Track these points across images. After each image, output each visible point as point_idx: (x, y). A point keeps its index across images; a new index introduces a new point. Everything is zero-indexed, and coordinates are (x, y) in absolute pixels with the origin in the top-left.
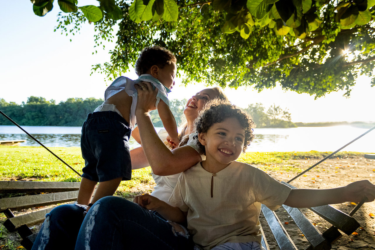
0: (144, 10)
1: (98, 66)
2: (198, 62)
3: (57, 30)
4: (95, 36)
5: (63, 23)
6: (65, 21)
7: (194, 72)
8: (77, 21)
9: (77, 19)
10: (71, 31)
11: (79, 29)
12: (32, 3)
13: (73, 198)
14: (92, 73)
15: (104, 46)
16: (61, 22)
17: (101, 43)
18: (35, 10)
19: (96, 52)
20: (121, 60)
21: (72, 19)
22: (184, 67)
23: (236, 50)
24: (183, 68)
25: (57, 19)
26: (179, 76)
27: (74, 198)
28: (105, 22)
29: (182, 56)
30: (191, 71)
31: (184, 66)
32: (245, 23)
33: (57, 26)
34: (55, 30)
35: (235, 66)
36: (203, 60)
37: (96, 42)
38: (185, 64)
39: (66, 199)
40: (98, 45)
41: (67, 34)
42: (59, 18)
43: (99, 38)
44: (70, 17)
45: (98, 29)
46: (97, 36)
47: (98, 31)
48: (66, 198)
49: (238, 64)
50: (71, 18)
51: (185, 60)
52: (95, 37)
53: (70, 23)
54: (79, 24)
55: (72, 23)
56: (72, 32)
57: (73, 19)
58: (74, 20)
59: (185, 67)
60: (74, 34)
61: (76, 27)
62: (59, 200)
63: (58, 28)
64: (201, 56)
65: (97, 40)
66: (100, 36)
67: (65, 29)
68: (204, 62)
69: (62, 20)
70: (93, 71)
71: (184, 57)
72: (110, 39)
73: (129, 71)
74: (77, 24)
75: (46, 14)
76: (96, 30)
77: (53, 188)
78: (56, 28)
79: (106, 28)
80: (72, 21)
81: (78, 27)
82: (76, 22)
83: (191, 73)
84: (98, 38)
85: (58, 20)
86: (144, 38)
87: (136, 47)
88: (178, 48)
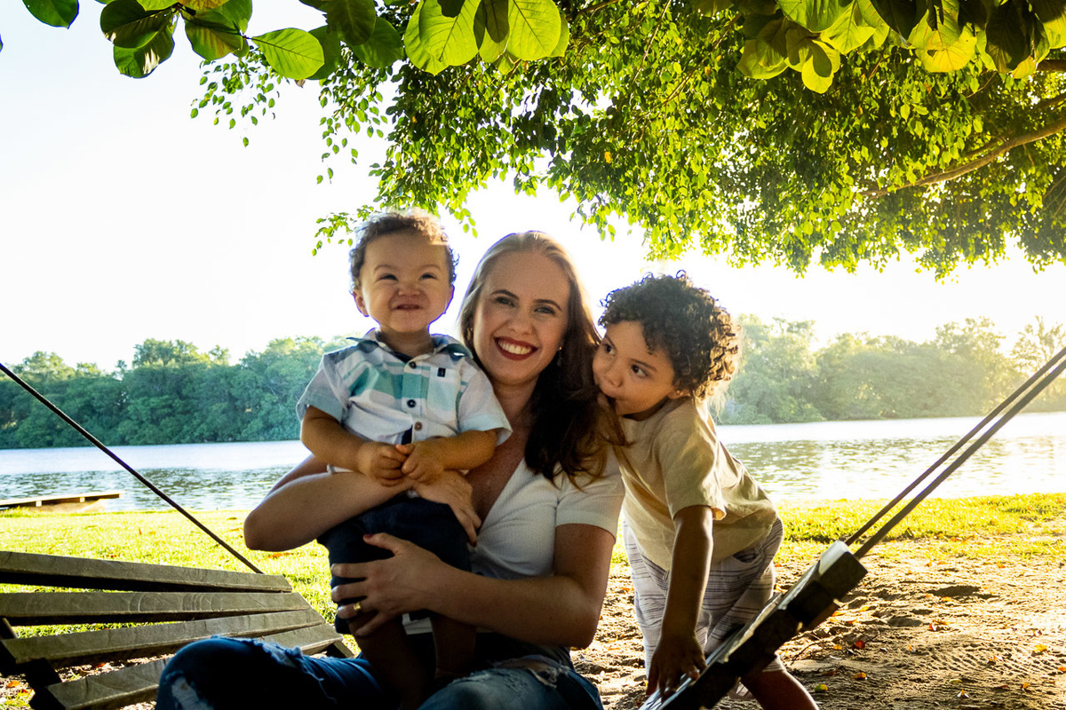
0: (448, 32)
1: (339, 219)
2: (674, 183)
3: (200, 111)
4: (323, 120)
5: (221, 86)
6: (225, 80)
7: (662, 219)
8: (266, 77)
9: (263, 70)
10: (245, 112)
11: (272, 104)
12: (109, 39)
13: (196, 611)
14: (319, 246)
15: (355, 153)
16: (213, 86)
17: (345, 142)
18: (118, 62)
19: (331, 171)
20: (410, 194)
21: (246, 72)
22: (628, 202)
23: (800, 130)
24: (624, 208)
25: (201, 75)
26: (608, 235)
27: (201, 611)
28: (354, 72)
29: (618, 165)
30: (650, 215)
31: (627, 199)
32: (814, 41)
33: (202, 98)
34: (195, 113)
35: (809, 187)
37: (330, 142)
38: (629, 192)
39: (176, 611)
40: (336, 149)
41: (233, 122)
42: (206, 73)
43: (338, 126)
44: (242, 65)
45: (331, 99)
46: (330, 121)
47: (333, 106)
48: (176, 609)
49: (819, 178)
50: (243, 70)
51: (627, 179)
52: (326, 125)
53: (241, 87)
55: (250, 85)
56: (250, 113)
57: (250, 72)
59: (630, 203)
60: (255, 121)
61: (263, 98)
62: (151, 612)
63: (204, 104)
64: (682, 163)
65: (331, 136)
66: (342, 121)
67: (227, 106)
69: (217, 78)
70: (323, 237)
71: (623, 170)
72: (375, 127)
74: (266, 85)
75: (153, 70)
76: (325, 102)
77: (137, 578)
78: (196, 105)
79: (358, 92)
80: (248, 80)
81: (268, 96)
82: (260, 82)
83: (653, 221)
84: (333, 126)
85: (204, 81)
86: (480, 115)
87: (457, 147)
88: (603, 141)
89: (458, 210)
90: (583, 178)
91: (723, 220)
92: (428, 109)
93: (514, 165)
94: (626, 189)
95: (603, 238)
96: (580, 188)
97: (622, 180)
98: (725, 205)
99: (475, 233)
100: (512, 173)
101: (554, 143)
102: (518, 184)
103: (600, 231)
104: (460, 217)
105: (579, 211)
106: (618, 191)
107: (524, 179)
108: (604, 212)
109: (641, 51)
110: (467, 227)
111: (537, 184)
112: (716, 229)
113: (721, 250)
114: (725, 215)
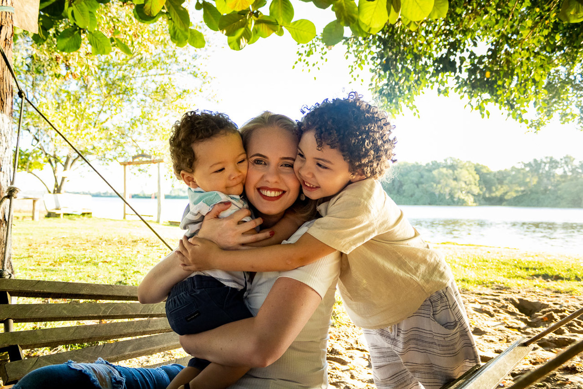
0: (373, 10)
3: (295, 65)
4: (349, 66)
5: (305, 55)
6: (306, 51)
7: (517, 106)
8: (323, 48)
9: (322, 45)
10: (314, 65)
11: (326, 60)
15: (362, 80)
16: (301, 54)
17: (358, 76)
22: (498, 98)
24: (496, 101)
26: (486, 115)
28: (363, 42)
29: (493, 79)
30: (511, 104)
31: (498, 96)
33: (296, 60)
34: (294, 67)
36: (534, 81)
37: (352, 76)
38: (499, 93)
40: (355, 79)
41: (309, 70)
42: (298, 49)
43: (356, 68)
44: (313, 44)
46: (352, 67)
47: (352, 58)
50: (314, 46)
51: (499, 86)
52: (351, 68)
53: (313, 54)
54: (326, 53)
57: (317, 47)
58: (319, 49)
59: (500, 98)
60: (319, 69)
63: (297, 63)
65: (353, 73)
66: (357, 66)
67: (307, 63)
68: (536, 84)
69: (303, 51)
71: (496, 82)
73: (403, 115)
74: (323, 52)
76: (347, 57)
78: (294, 64)
80: (316, 51)
82: (321, 51)
83: (512, 107)
84: (353, 69)
86: (417, 58)
87: (408, 74)
88: (486, 67)
89: (410, 105)
90: (474, 86)
91: (573, 106)
92: (392, 56)
93: (437, 81)
94: (497, 91)
95: (483, 117)
96: (470, 92)
97: (495, 86)
98: (575, 98)
99: (419, 117)
100: (436, 85)
101: (456, 69)
102: (439, 91)
103: (481, 114)
104: (412, 108)
105: (469, 103)
106: (492, 91)
107: (442, 88)
108: (484, 104)
109: (507, 16)
110: (415, 114)
111: (449, 90)
112: (568, 111)
113: (570, 122)
114: (574, 104)
